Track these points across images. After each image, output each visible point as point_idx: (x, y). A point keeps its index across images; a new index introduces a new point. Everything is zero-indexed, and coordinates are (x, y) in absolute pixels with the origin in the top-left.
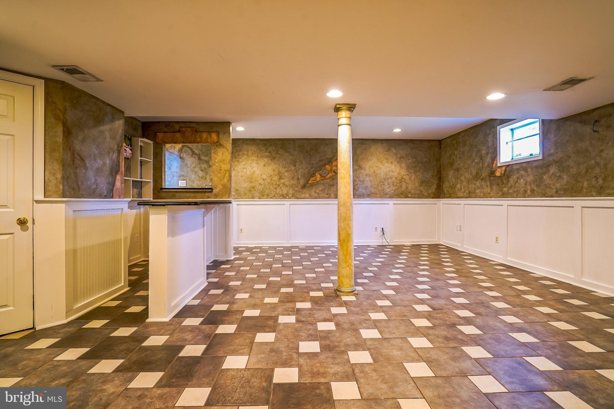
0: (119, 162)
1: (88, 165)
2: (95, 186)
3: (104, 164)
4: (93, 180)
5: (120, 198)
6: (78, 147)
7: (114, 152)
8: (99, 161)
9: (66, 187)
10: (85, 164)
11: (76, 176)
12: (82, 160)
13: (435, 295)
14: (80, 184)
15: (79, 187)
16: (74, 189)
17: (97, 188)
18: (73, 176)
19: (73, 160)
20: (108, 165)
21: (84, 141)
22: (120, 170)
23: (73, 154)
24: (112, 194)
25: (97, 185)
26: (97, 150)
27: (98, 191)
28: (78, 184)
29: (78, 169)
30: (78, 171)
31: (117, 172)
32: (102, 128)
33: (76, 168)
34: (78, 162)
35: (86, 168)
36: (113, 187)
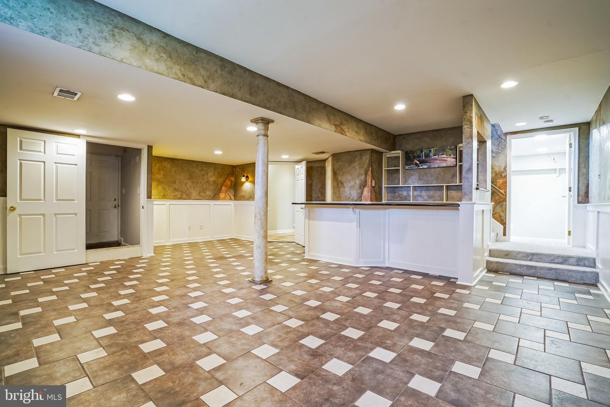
0: (366, 180)
1: (345, 185)
2: (349, 195)
3: (355, 183)
4: (348, 192)
5: (367, 201)
6: (340, 178)
7: (362, 175)
8: (352, 182)
9: (334, 197)
10: (344, 185)
11: (339, 191)
12: (342, 184)
13: (184, 297)
14: (341, 195)
15: (340, 196)
16: (338, 197)
17: (350, 196)
18: (337, 192)
19: (338, 185)
20: (358, 184)
21: (343, 175)
22: (367, 185)
23: (338, 182)
24: (360, 199)
25: (350, 195)
26: (350, 177)
27: (351, 198)
28: (340, 195)
29: (340, 188)
30: (340, 189)
31: (364, 187)
32: (353, 165)
33: (339, 188)
34: (340, 185)
35: (344, 187)
36: (362, 195)
